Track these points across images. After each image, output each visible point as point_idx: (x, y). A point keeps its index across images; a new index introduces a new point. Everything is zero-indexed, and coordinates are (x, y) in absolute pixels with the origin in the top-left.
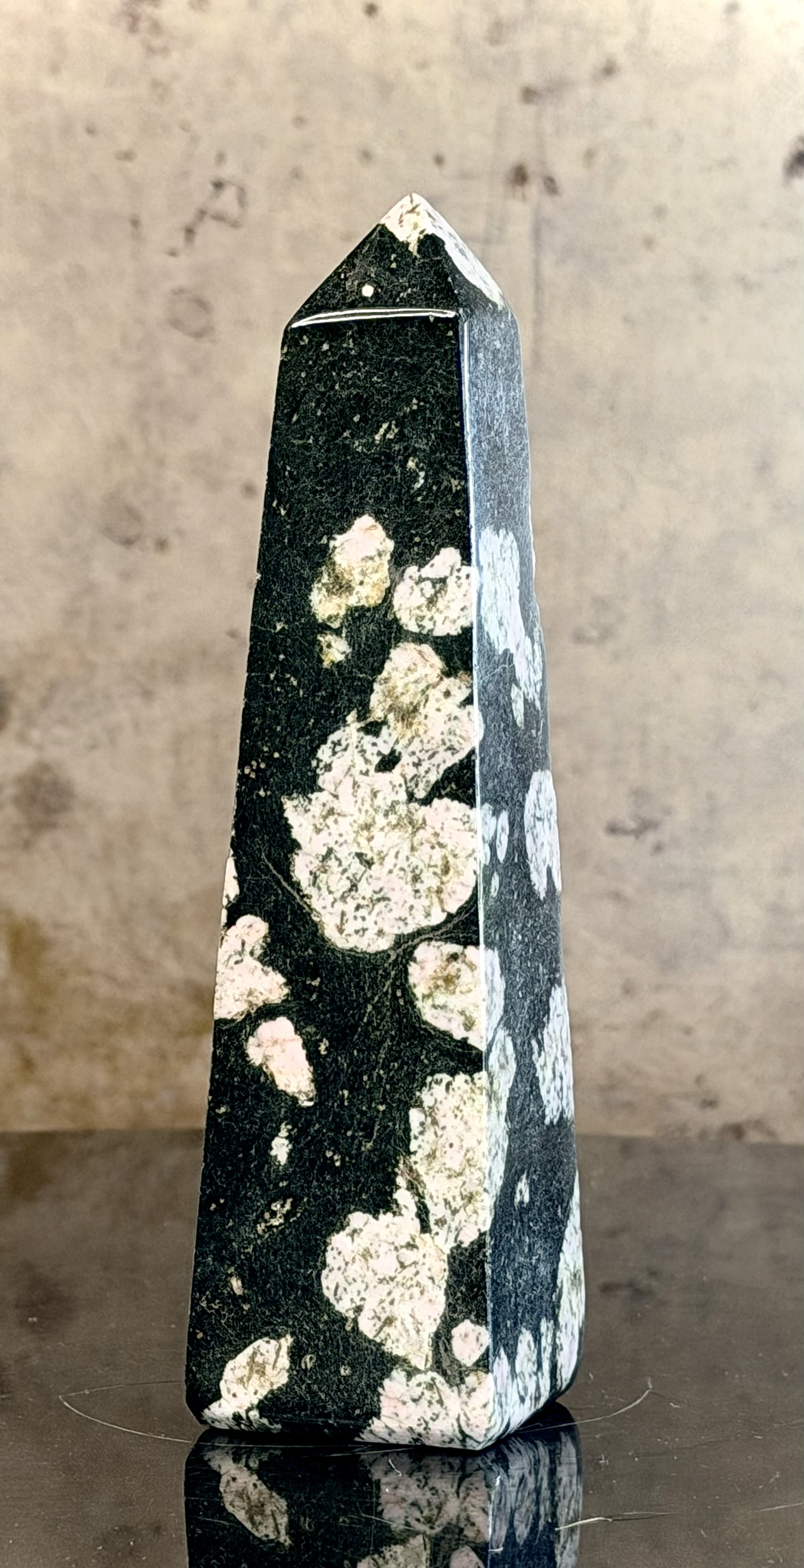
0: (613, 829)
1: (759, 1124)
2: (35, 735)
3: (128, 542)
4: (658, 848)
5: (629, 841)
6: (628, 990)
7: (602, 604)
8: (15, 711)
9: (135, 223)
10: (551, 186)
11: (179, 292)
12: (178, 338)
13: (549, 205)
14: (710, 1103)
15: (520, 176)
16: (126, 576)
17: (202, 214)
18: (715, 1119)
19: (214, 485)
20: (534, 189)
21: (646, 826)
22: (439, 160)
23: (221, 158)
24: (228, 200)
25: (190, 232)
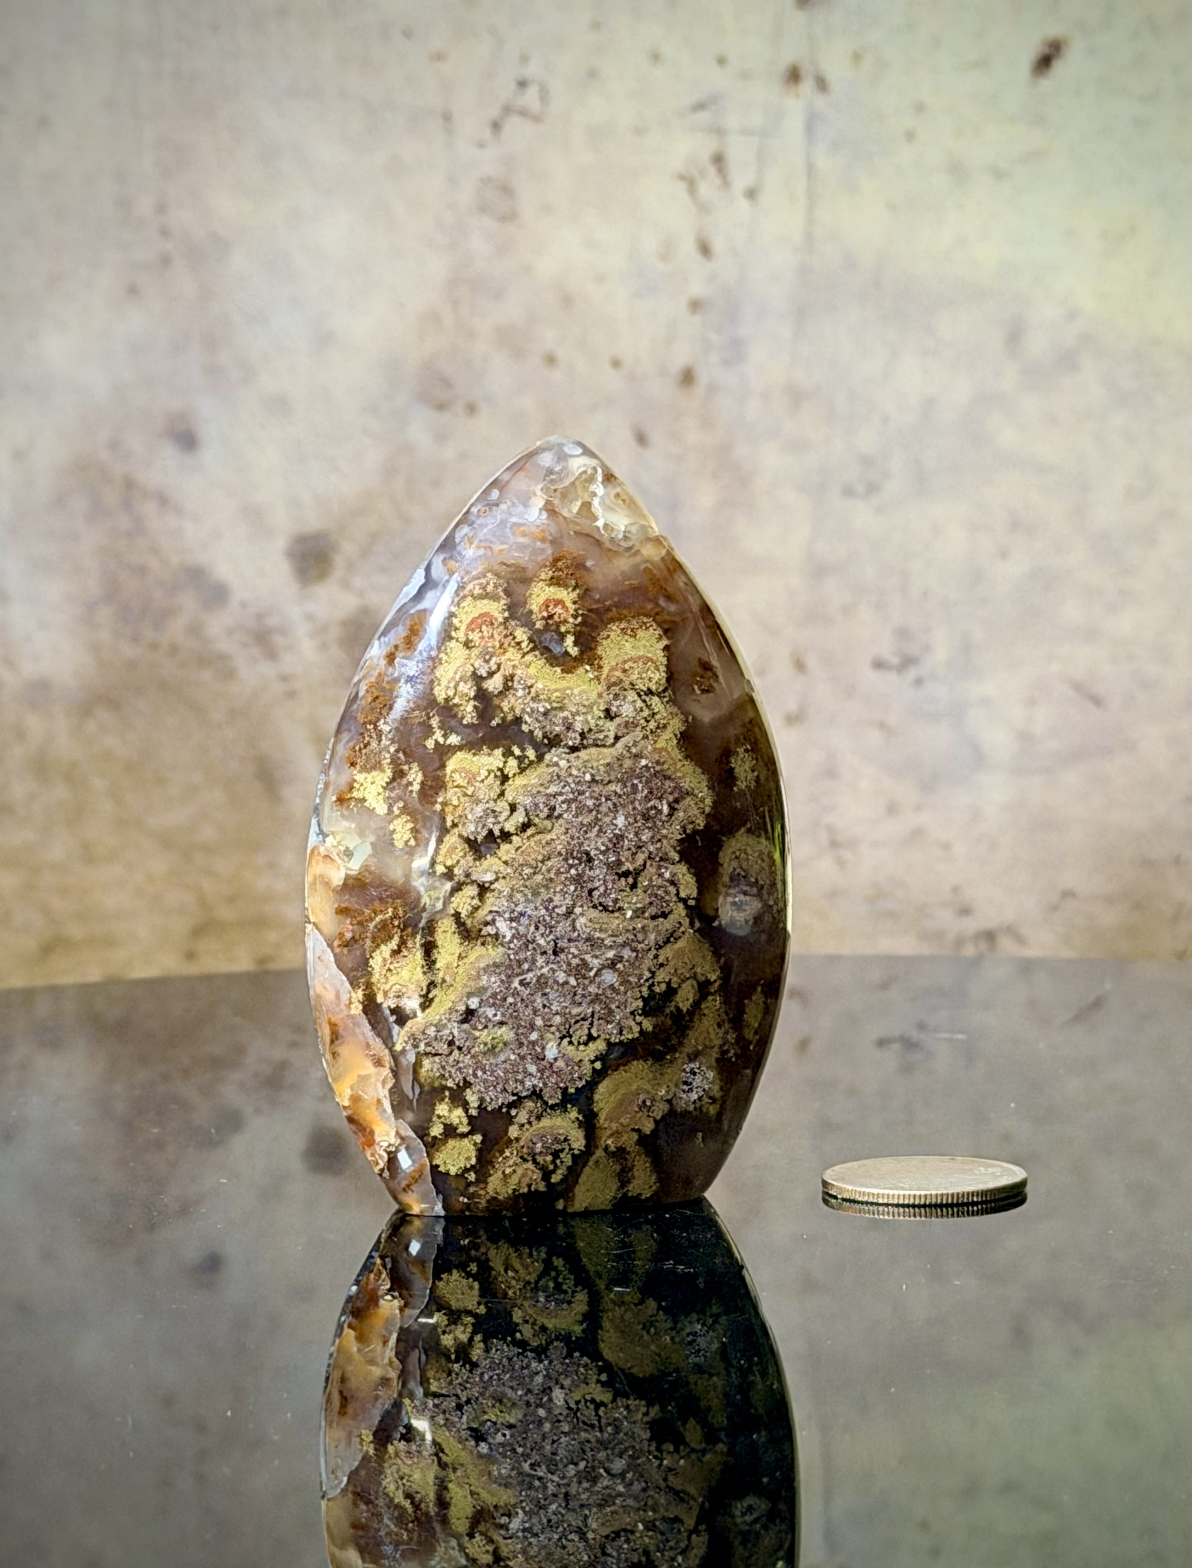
0: (879, 665)
1: (1010, 930)
2: (357, 582)
3: (441, 407)
4: (919, 682)
5: (892, 677)
6: (892, 809)
7: (867, 461)
8: (339, 562)
9: (447, 117)
10: (822, 84)
11: (487, 181)
12: (487, 222)
13: (820, 102)
14: (965, 911)
15: (794, 76)
16: (441, 437)
17: (507, 110)
18: (971, 925)
19: (518, 354)
20: (807, 86)
21: (907, 662)
22: (721, 61)
23: (524, 59)
24: (530, 98)
25: (496, 126)
